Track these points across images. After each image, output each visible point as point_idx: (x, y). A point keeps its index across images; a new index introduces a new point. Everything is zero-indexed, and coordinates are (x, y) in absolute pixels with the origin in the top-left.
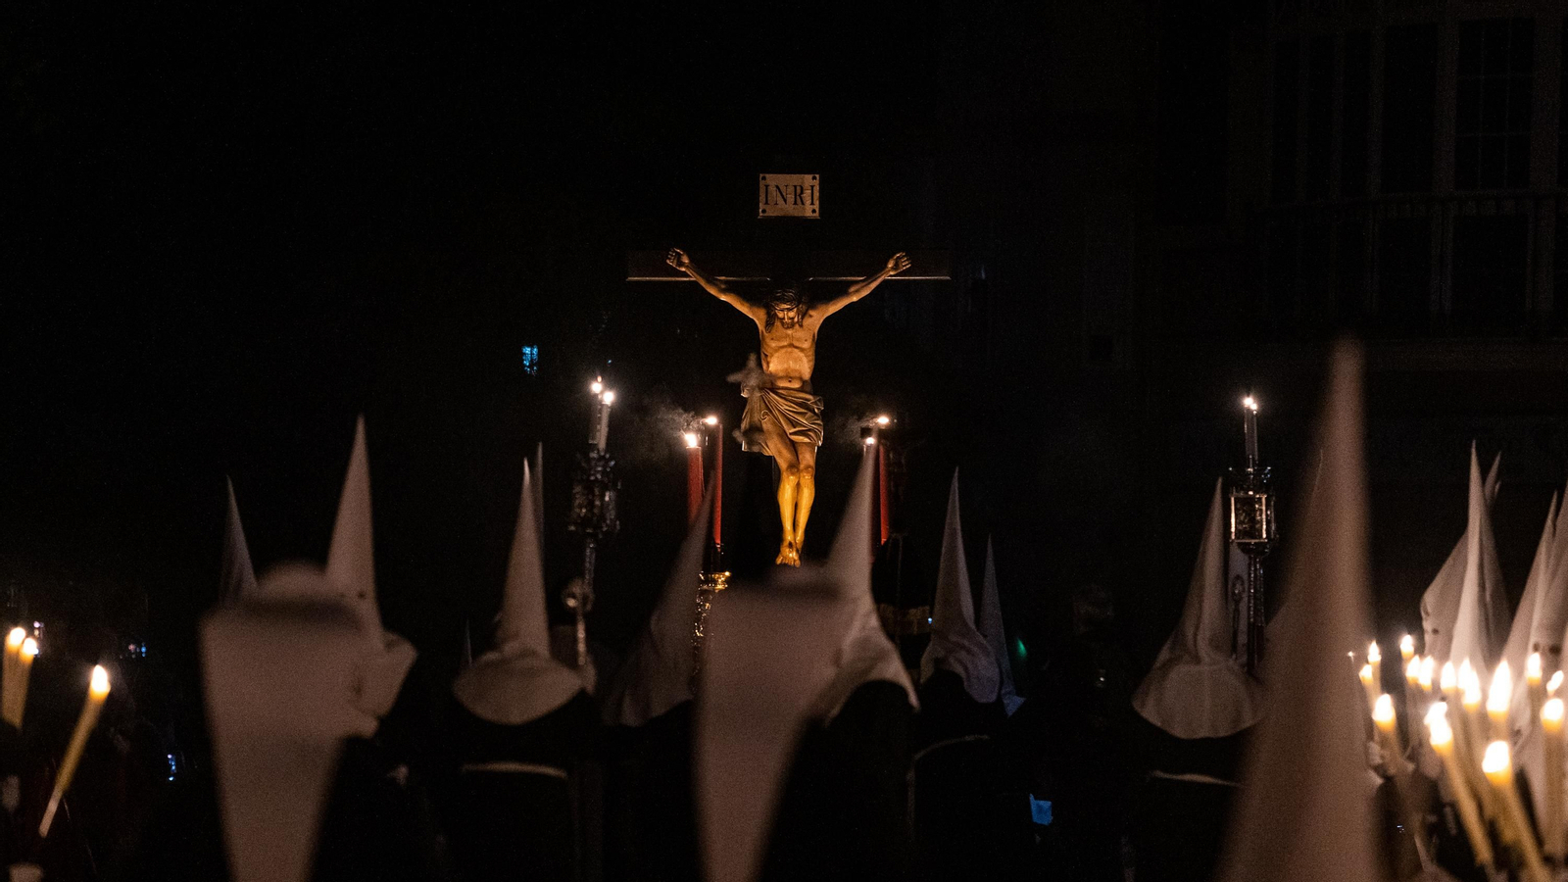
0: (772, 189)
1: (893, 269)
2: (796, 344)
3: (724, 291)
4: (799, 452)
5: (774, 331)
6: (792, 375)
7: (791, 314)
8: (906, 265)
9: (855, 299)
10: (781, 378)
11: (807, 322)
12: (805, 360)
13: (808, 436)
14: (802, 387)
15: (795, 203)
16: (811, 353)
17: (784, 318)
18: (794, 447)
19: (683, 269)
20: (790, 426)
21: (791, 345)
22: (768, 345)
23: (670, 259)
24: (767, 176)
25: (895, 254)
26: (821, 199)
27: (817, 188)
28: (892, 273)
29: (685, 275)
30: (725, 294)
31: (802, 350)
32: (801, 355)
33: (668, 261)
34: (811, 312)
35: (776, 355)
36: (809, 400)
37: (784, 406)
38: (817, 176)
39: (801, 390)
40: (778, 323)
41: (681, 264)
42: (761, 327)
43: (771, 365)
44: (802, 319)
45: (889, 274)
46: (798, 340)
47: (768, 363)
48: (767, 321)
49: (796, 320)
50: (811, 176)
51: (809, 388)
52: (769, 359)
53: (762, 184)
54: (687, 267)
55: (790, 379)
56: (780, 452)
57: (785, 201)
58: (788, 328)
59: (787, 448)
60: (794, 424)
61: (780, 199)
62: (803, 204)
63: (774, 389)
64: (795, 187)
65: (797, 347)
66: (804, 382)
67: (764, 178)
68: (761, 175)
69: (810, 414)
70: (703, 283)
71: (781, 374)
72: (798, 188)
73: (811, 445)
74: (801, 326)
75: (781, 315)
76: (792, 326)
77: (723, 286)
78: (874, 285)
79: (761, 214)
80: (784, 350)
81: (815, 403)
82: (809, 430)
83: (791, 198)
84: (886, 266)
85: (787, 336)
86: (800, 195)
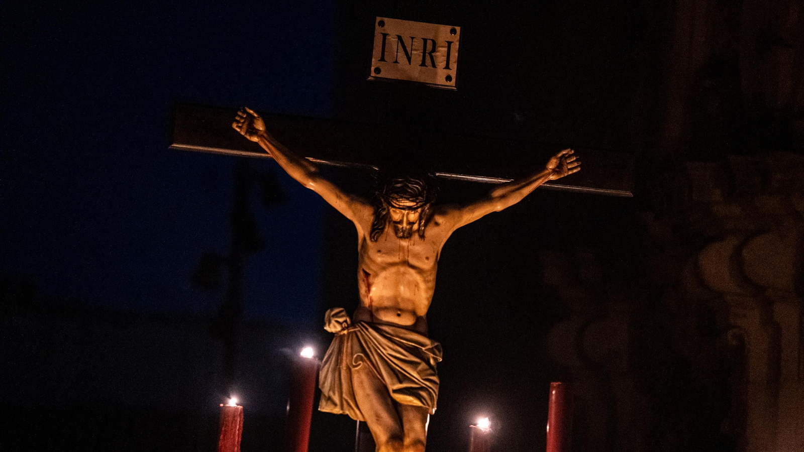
0: (392, 40)
1: (554, 171)
2: (413, 261)
3: (312, 176)
4: (405, 419)
5: (382, 239)
6: (402, 306)
7: (413, 216)
8: (573, 168)
9: (499, 207)
10: (386, 309)
11: (431, 231)
12: (422, 286)
13: (419, 397)
14: (415, 325)
15: (423, 64)
16: (432, 277)
17: (401, 222)
18: (396, 410)
19: (255, 139)
20: (395, 380)
21: (406, 263)
22: (369, 258)
23: (238, 122)
24: (386, 20)
25: (559, 151)
26: (460, 62)
27: (455, 46)
28: (552, 178)
29: (256, 147)
30: (314, 180)
31: (420, 271)
32: (418, 278)
33: (234, 126)
34: (439, 219)
35: (383, 274)
36: (423, 345)
37: (388, 349)
38: (458, 29)
39: (412, 329)
40: (389, 230)
41: (253, 131)
42: (362, 231)
43: (373, 289)
44: (426, 225)
45: (548, 176)
46: (416, 256)
47: (369, 286)
48: (373, 225)
49: (416, 227)
50: (449, 28)
51: (423, 327)
52: (371, 280)
53: (378, 30)
54: (261, 136)
55: (398, 310)
56: (378, 417)
57: (409, 59)
58: (403, 238)
59: (389, 411)
60: (399, 377)
61: (401, 54)
62: (434, 66)
63: (376, 325)
64: (425, 40)
65: (413, 267)
66: (418, 319)
67: (382, 24)
68: (378, 19)
69: (423, 366)
70: (283, 162)
71: (387, 303)
72: (429, 43)
73: (422, 412)
74: (422, 237)
75: (396, 216)
76: (408, 235)
77: (313, 169)
78: (527, 191)
79: (373, 74)
80: (393, 270)
81: (431, 350)
82: (422, 389)
83: (417, 56)
84: (544, 168)
85: (401, 249)
86: (430, 54)
